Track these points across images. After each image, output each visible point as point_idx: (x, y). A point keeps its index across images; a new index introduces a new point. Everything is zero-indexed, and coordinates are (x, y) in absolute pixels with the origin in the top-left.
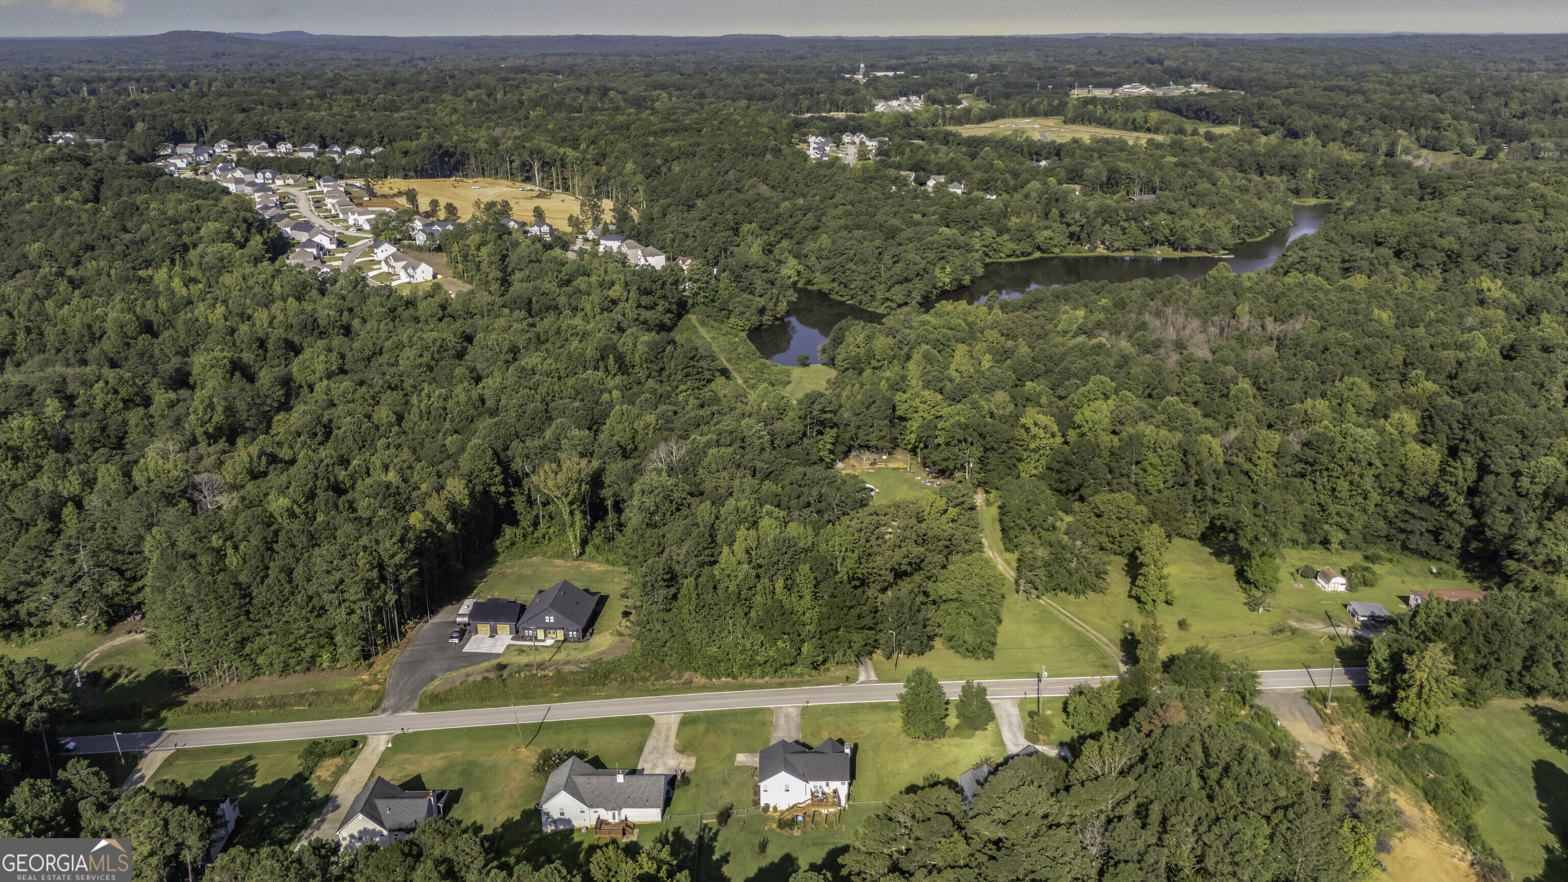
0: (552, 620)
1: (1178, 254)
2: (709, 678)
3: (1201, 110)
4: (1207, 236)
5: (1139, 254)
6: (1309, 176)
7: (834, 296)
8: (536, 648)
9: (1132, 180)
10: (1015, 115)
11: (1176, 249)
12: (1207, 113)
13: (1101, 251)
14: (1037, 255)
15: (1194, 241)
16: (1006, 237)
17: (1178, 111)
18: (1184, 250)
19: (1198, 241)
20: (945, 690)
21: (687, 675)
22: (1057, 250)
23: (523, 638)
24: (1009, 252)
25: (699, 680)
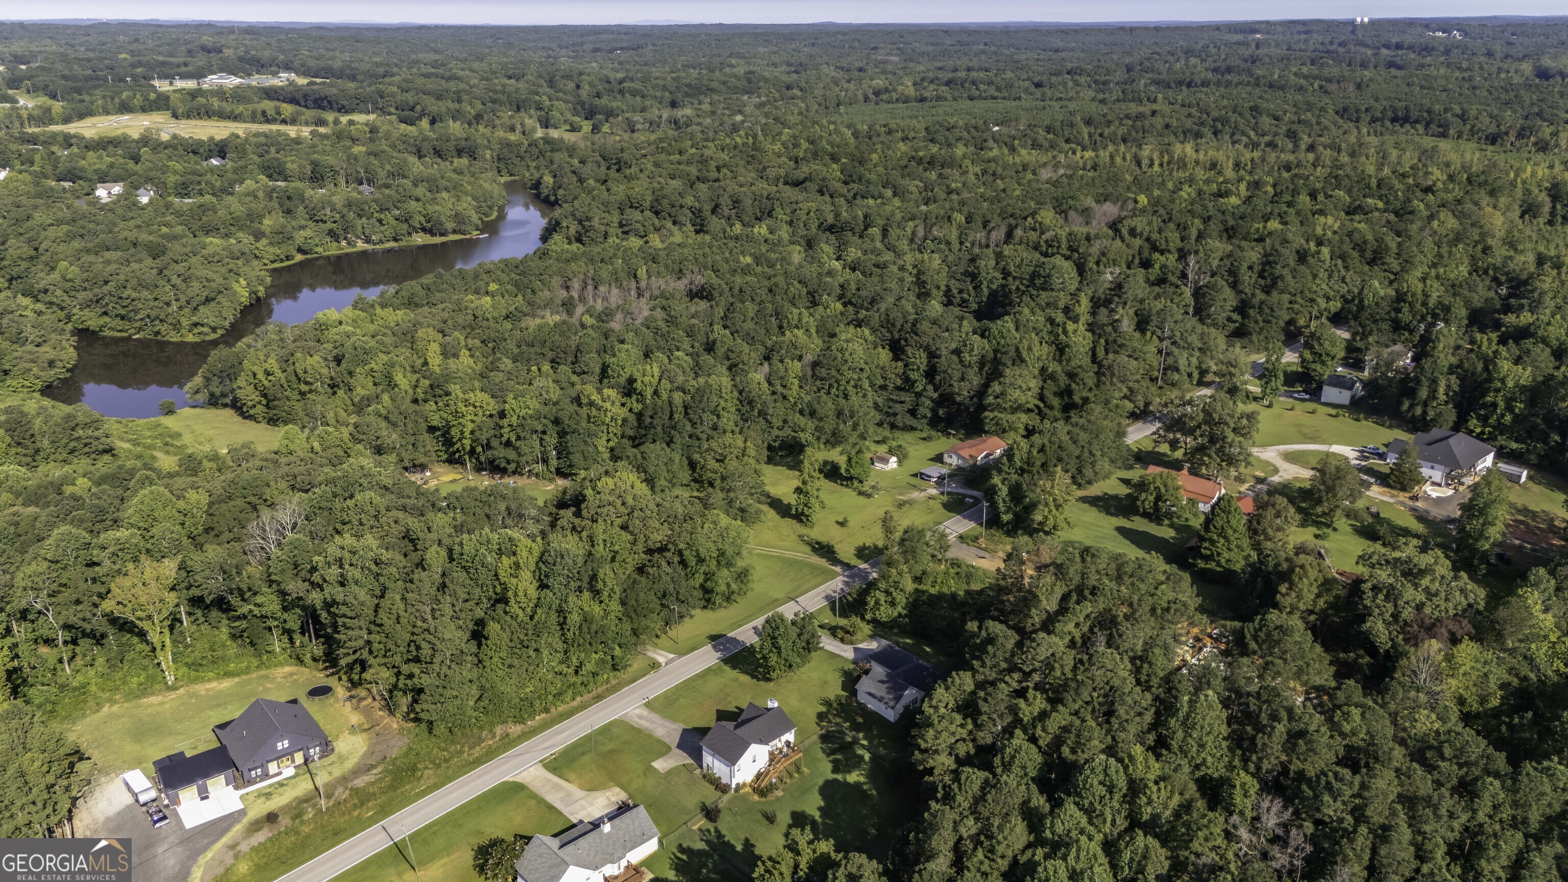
0: (286, 743)
1: (438, 240)
2: (522, 721)
3: (322, 99)
4: (458, 217)
5: (402, 244)
6: (488, 156)
7: (107, 333)
8: (281, 784)
9: (337, 172)
10: (107, 113)
11: (433, 235)
12: (329, 102)
13: (361, 245)
14: (299, 257)
15: (450, 225)
16: (264, 241)
17: (293, 101)
18: (442, 235)
19: (453, 225)
20: (740, 638)
21: (499, 730)
22: (319, 249)
23: (251, 782)
24: (272, 258)
25: (515, 729)
